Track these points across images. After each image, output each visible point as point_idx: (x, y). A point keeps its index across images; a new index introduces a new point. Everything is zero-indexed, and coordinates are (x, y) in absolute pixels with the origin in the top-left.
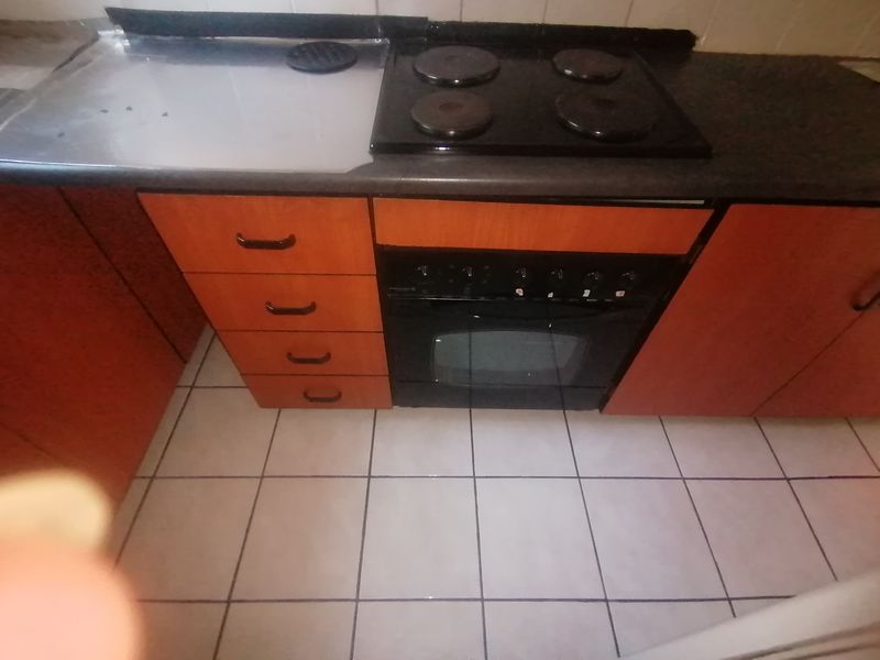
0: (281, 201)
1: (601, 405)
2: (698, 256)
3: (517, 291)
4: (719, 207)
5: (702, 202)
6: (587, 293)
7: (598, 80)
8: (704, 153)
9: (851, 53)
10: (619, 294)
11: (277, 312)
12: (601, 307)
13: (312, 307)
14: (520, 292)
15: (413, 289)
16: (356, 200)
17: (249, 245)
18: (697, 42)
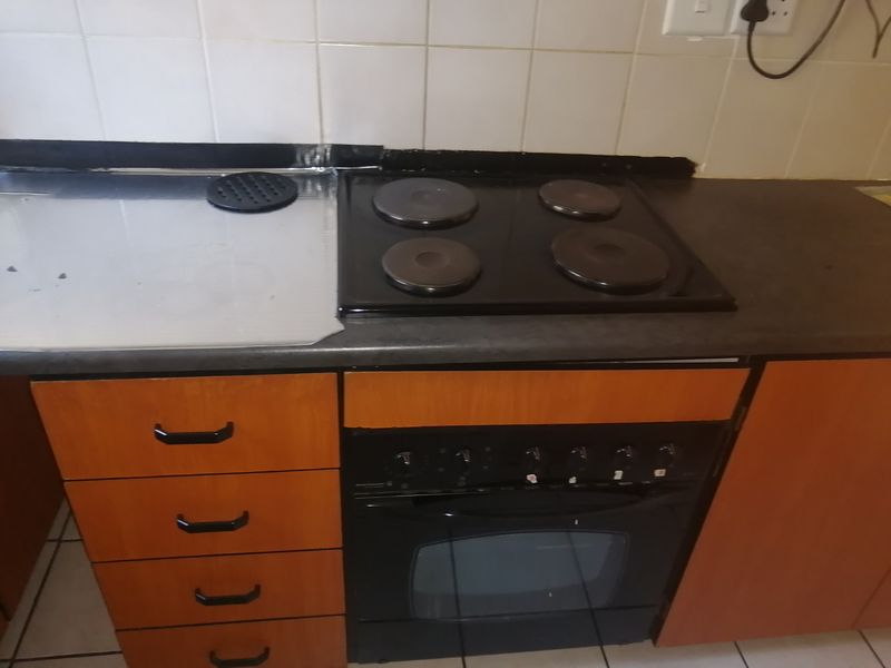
0: (222, 381)
1: (654, 633)
2: (743, 421)
3: (529, 477)
4: (755, 365)
5: (736, 360)
6: (619, 475)
7: (592, 218)
8: (727, 306)
9: (867, 177)
10: (659, 473)
11: (194, 528)
12: (637, 490)
13: (244, 519)
14: (532, 478)
15: (390, 484)
16: (322, 376)
17: (173, 439)
18: (697, 169)
